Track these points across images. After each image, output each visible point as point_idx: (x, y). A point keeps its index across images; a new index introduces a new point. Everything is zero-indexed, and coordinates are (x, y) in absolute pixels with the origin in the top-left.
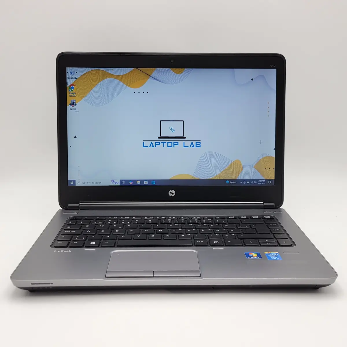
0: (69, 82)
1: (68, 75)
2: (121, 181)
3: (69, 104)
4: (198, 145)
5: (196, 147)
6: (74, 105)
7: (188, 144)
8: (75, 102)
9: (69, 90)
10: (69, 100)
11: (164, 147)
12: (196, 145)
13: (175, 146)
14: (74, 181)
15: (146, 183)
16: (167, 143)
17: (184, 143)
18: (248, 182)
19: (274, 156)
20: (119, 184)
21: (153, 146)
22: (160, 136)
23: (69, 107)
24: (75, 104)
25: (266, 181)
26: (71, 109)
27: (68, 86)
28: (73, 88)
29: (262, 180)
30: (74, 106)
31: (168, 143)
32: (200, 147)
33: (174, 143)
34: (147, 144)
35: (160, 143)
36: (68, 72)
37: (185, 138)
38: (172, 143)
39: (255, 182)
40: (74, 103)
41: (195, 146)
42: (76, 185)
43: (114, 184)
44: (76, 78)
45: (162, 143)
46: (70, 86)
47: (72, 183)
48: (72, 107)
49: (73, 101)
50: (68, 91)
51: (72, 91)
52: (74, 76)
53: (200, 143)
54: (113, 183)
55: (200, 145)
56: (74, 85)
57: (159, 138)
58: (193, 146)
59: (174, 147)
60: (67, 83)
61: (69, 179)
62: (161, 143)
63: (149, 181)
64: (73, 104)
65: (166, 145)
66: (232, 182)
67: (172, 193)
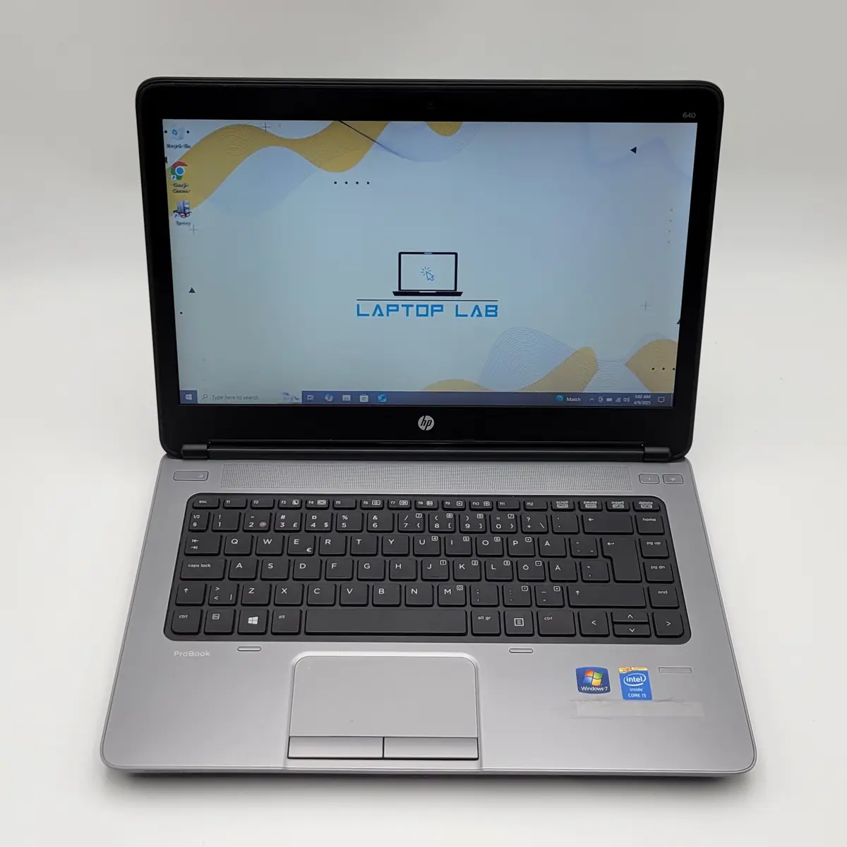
0: (172, 156)
1: (168, 139)
2: (305, 394)
3: (174, 212)
4: (492, 311)
5: (487, 315)
6: (186, 214)
7: (467, 308)
8: (187, 206)
9: (172, 176)
10: (174, 201)
11: (407, 315)
12: (487, 311)
13: (435, 313)
14: (194, 393)
15: (364, 399)
16: (415, 307)
17: (457, 306)
18: (609, 400)
19: (676, 339)
20: (300, 401)
21: (381, 314)
22: (397, 290)
23: (173, 219)
24: (187, 211)
25: (654, 396)
26: (179, 224)
27: (168, 166)
28: (180, 171)
29: (643, 394)
30: (186, 216)
31: (418, 306)
32: (496, 315)
33: (433, 306)
34: (368, 308)
35: (397, 306)
36: (166, 132)
37: (459, 294)
38: (427, 306)
39: (627, 400)
40: (185, 208)
41: (483, 314)
42: (199, 402)
43: (288, 402)
44: (187, 146)
45: (403, 306)
46: (175, 165)
47: (189, 397)
48: (181, 220)
49: (182, 203)
50: (171, 179)
51: (179, 178)
52: (182, 142)
53: (496, 306)
54: (285, 398)
55: (495, 311)
56: (183, 164)
57: (396, 294)
58: (480, 315)
59: (432, 315)
60: (164, 160)
61: (181, 389)
62: (400, 307)
63: (371, 394)
64: (184, 212)
65: (412, 310)
66: (570, 399)
67: (426, 423)
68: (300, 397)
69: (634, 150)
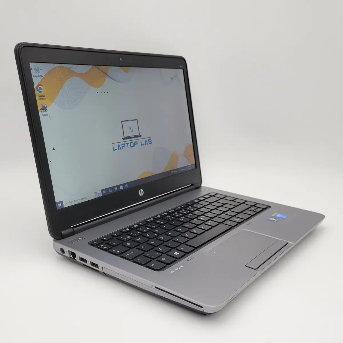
0: (36, 81)
1: (33, 73)
2: (102, 191)
3: (41, 109)
4: (150, 142)
5: (149, 144)
6: (46, 110)
7: (143, 142)
8: (46, 106)
9: (37, 91)
10: (40, 104)
11: (128, 147)
12: (149, 142)
13: (136, 145)
14: (61, 202)
15: (121, 188)
16: (130, 143)
17: (141, 141)
18: (183, 169)
20: (101, 195)
21: (120, 149)
22: (123, 137)
23: (41, 113)
24: (46, 108)
26: (43, 115)
27: (35, 86)
28: (40, 89)
30: (46, 111)
31: (131, 143)
32: (151, 143)
33: (134, 142)
34: (116, 147)
35: (124, 144)
36: (32, 69)
37: (140, 136)
38: (132, 143)
40: (45, 107)
41: (148, 143)
42: (65, 207)
43: (97, 196)
44: (42, 77)
45: (126, 144)
47: (60, 205)
48: (44, 113)
49: (43, 105)
50: (37, 93)
51: (40, 92)
52: (39, 74)
53: (151, 139)
54: (96, 195)
55: (151, 141)
56: (41, 85)
57: (123, 139)
59: (135, 146)
60: (33, 83)
61: (56, 202)
62: (125, 144)
63: (123, 185)
64: (44, 109)
65: (129, 145)
66: (174, 172)
67: (141, 192)
68: (101, 193)
69: (172, 78)
